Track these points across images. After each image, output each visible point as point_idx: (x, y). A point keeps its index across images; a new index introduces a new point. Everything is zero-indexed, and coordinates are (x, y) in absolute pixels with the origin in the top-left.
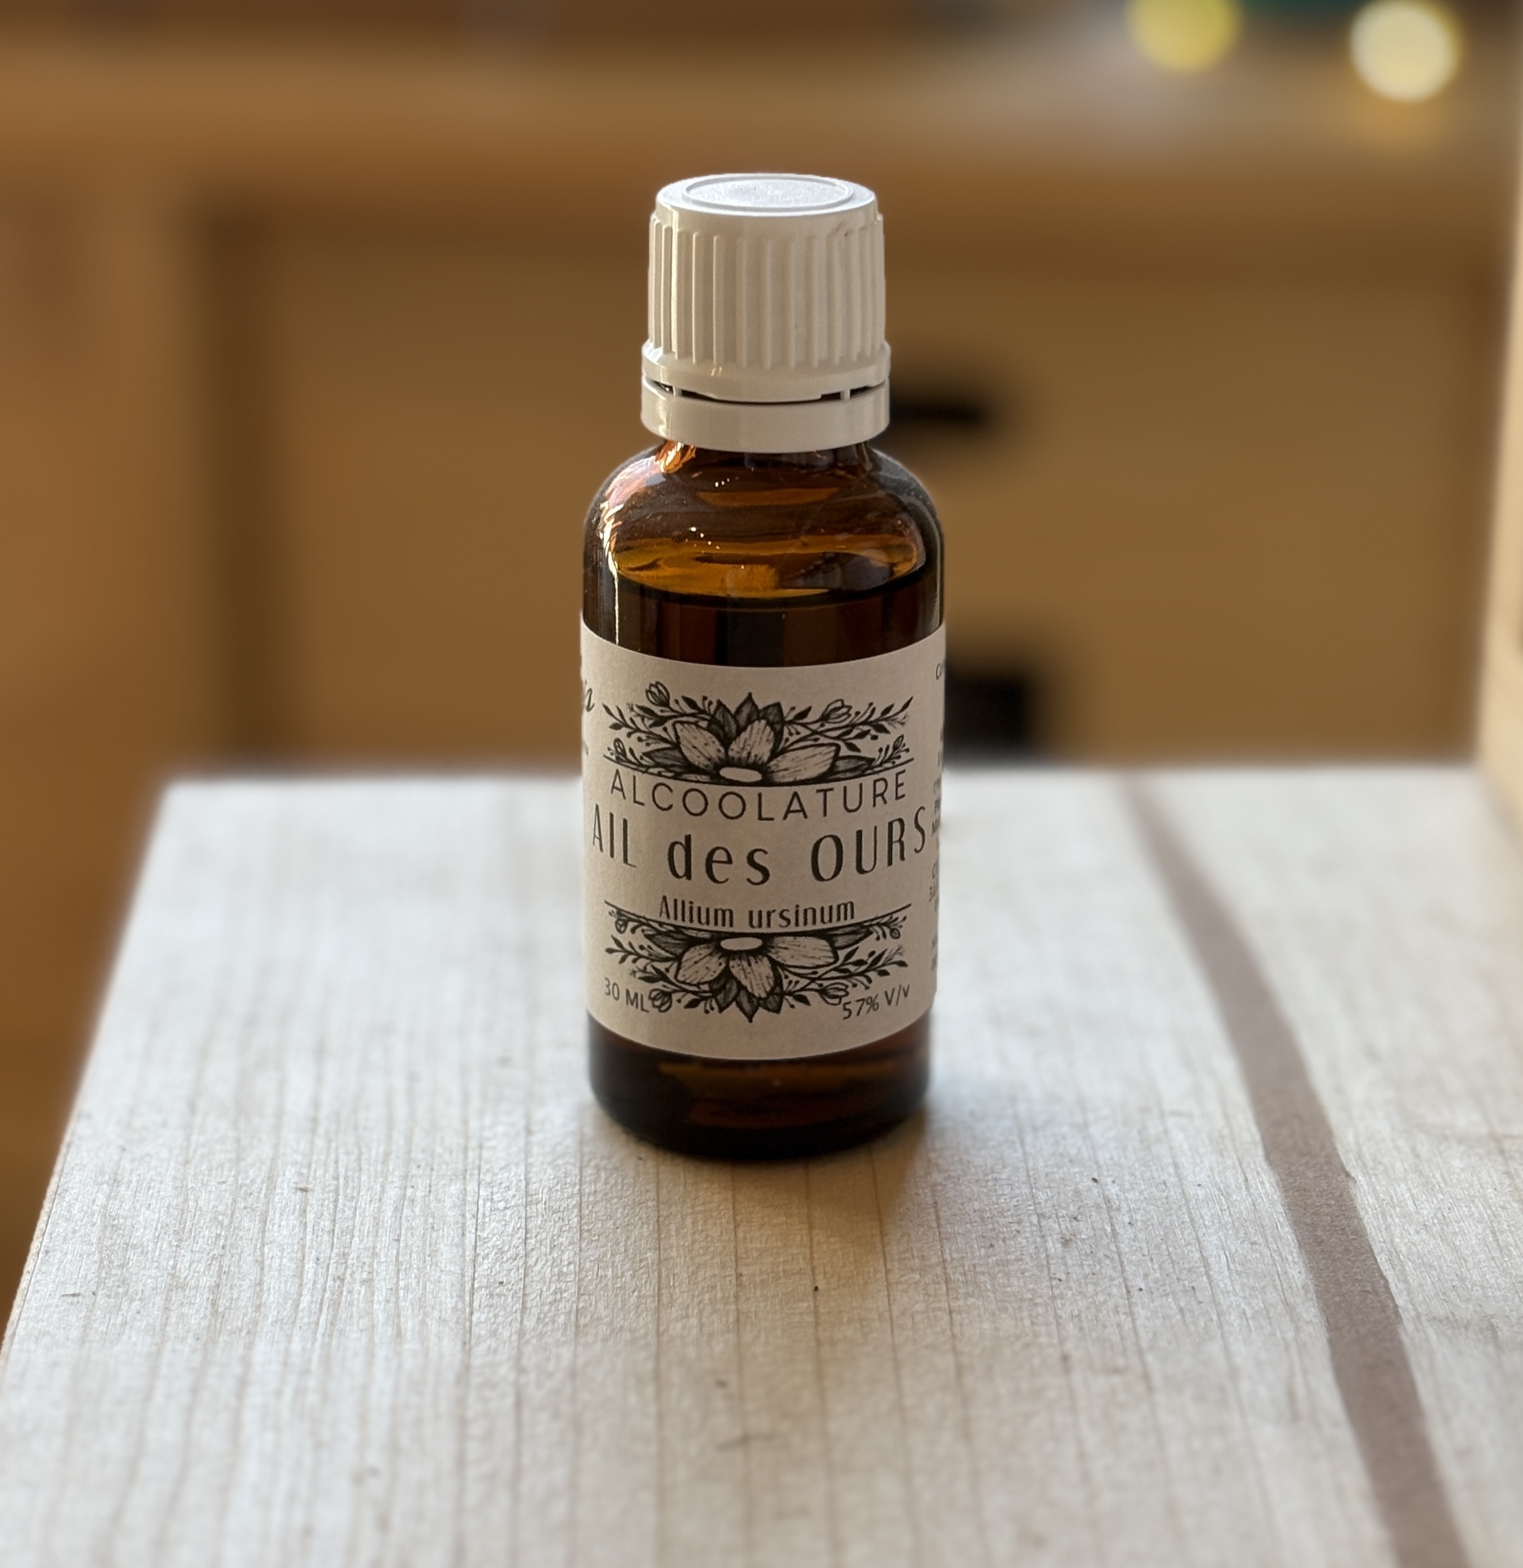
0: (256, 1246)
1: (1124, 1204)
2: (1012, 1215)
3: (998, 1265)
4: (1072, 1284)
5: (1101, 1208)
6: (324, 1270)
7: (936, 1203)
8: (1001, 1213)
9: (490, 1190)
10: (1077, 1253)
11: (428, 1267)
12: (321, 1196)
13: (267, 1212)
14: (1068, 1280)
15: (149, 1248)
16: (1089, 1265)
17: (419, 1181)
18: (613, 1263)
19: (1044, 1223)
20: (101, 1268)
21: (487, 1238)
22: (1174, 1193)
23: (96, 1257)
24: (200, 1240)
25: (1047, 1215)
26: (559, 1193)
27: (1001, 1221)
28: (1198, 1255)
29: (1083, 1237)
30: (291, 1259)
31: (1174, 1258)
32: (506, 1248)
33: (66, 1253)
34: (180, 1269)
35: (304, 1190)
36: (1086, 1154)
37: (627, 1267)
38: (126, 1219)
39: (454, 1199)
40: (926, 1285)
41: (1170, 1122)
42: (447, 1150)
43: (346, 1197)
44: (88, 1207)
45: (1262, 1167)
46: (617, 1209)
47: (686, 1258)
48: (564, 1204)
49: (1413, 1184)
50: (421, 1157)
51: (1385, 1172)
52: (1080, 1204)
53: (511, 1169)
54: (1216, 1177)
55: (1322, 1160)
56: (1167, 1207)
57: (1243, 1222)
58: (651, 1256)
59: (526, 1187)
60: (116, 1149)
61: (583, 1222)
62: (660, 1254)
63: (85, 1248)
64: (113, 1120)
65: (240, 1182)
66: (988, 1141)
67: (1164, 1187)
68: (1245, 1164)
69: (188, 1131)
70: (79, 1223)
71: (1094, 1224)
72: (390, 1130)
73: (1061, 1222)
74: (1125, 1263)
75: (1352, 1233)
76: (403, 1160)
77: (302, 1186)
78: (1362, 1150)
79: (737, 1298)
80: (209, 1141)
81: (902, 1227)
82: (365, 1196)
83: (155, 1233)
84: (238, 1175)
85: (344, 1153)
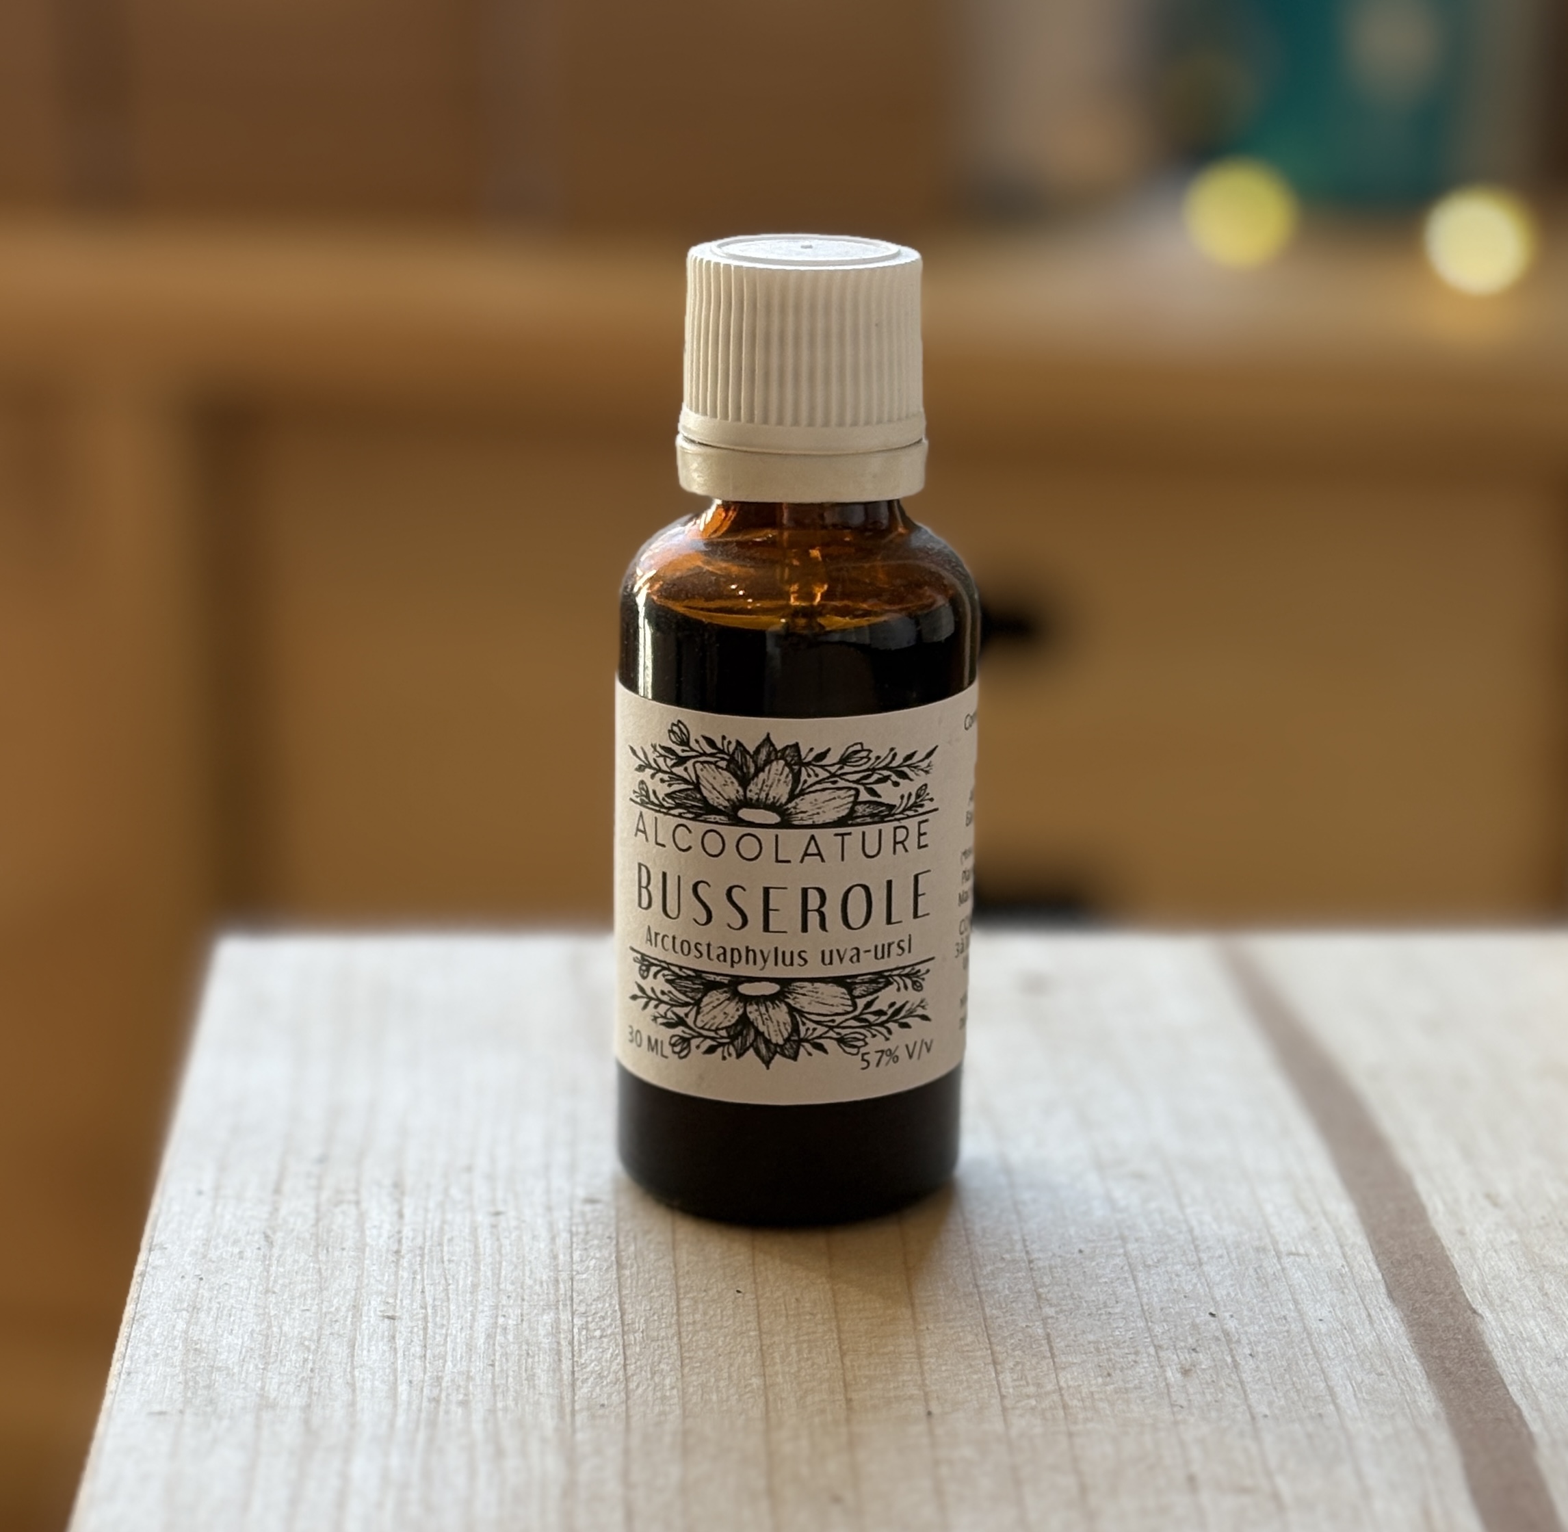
0: (345, 1371)
1: (1243, 1337)
2: (1128, 1346)
3: (1116, 1393)
4: (1194, 1410)
5: (1221, 1340)
6: (418, 1392)
7: (1048, 1335)
8: (1117, 1345)
9: (584, 1320)
10: (1198, 1382)
11: (526, 1390)
12: (410, 1324)
13: (355, 1338)
14: (1190, 1407)
15: (235, 1370)
16: (1211, 1394)
17: (510, 1310)
18: (718, 1387)
19: (1162, 1354)
20: (186, 1388)
21: (585, 1362)
22: (1296, 1328)
23: (181, 1377)
24: (288, 1364)
25: (1165, 1346)
26: (657, 1323)
27: (1118, 1351)
28: (1323, 1383)
29: (1203, 1367)
30: (383, 1381)
31: (1299, 1386)
32: (606, 1373)
33: (149, 1375)
34: (268, 1389)
35: (392, 1318)
36: (1201, 1291)
37: (732, 1391)
38: (208, 1343)
39: (547, 1327)
40: (1043, 1411)
41: (1287, 1261)
42: (538, 1282)
43: (435, 1324)
44: (168, 1332)
45: (1385, 1304)
46: (718, 1338)
47: (792, 1383)
48: (663, 1334)
49: (1542, 1320)
50: (510, 1288)
51: (1513, 1308)
52: (1198, 1336)
53: (604, 1301)
54: (1338, 1313)
55: (1448, 1298)
56: (1289, 1340)
57: (1368, 1354)
58: (756, 1382)
59: (622, 1317)
60: (193, 1278)
61: (684, 1349)
62: (765, 1381)
63: (168, 1370)
64: (188, 1252)
65: (324, 1310)
66: (1100, 1277)
67: (1284, 1321)
68: (1367, 1301)
69: (267, 1262)
70: (160, 1347)
71: (1214, 1356)
72: (477, 1262)
73: (1180, 1354)
74: (1249, 1391)
75: (1481, 1366)
76: (493, 1291)
77: (390, 1314)
78: (1487, 1289)
79: (848, 1421)
80: (289, 1272)
81: (1014, 1357)
82: (455, 1324)
83: (239, 1357)
84: (322, 1302)
85: (430, 1284)
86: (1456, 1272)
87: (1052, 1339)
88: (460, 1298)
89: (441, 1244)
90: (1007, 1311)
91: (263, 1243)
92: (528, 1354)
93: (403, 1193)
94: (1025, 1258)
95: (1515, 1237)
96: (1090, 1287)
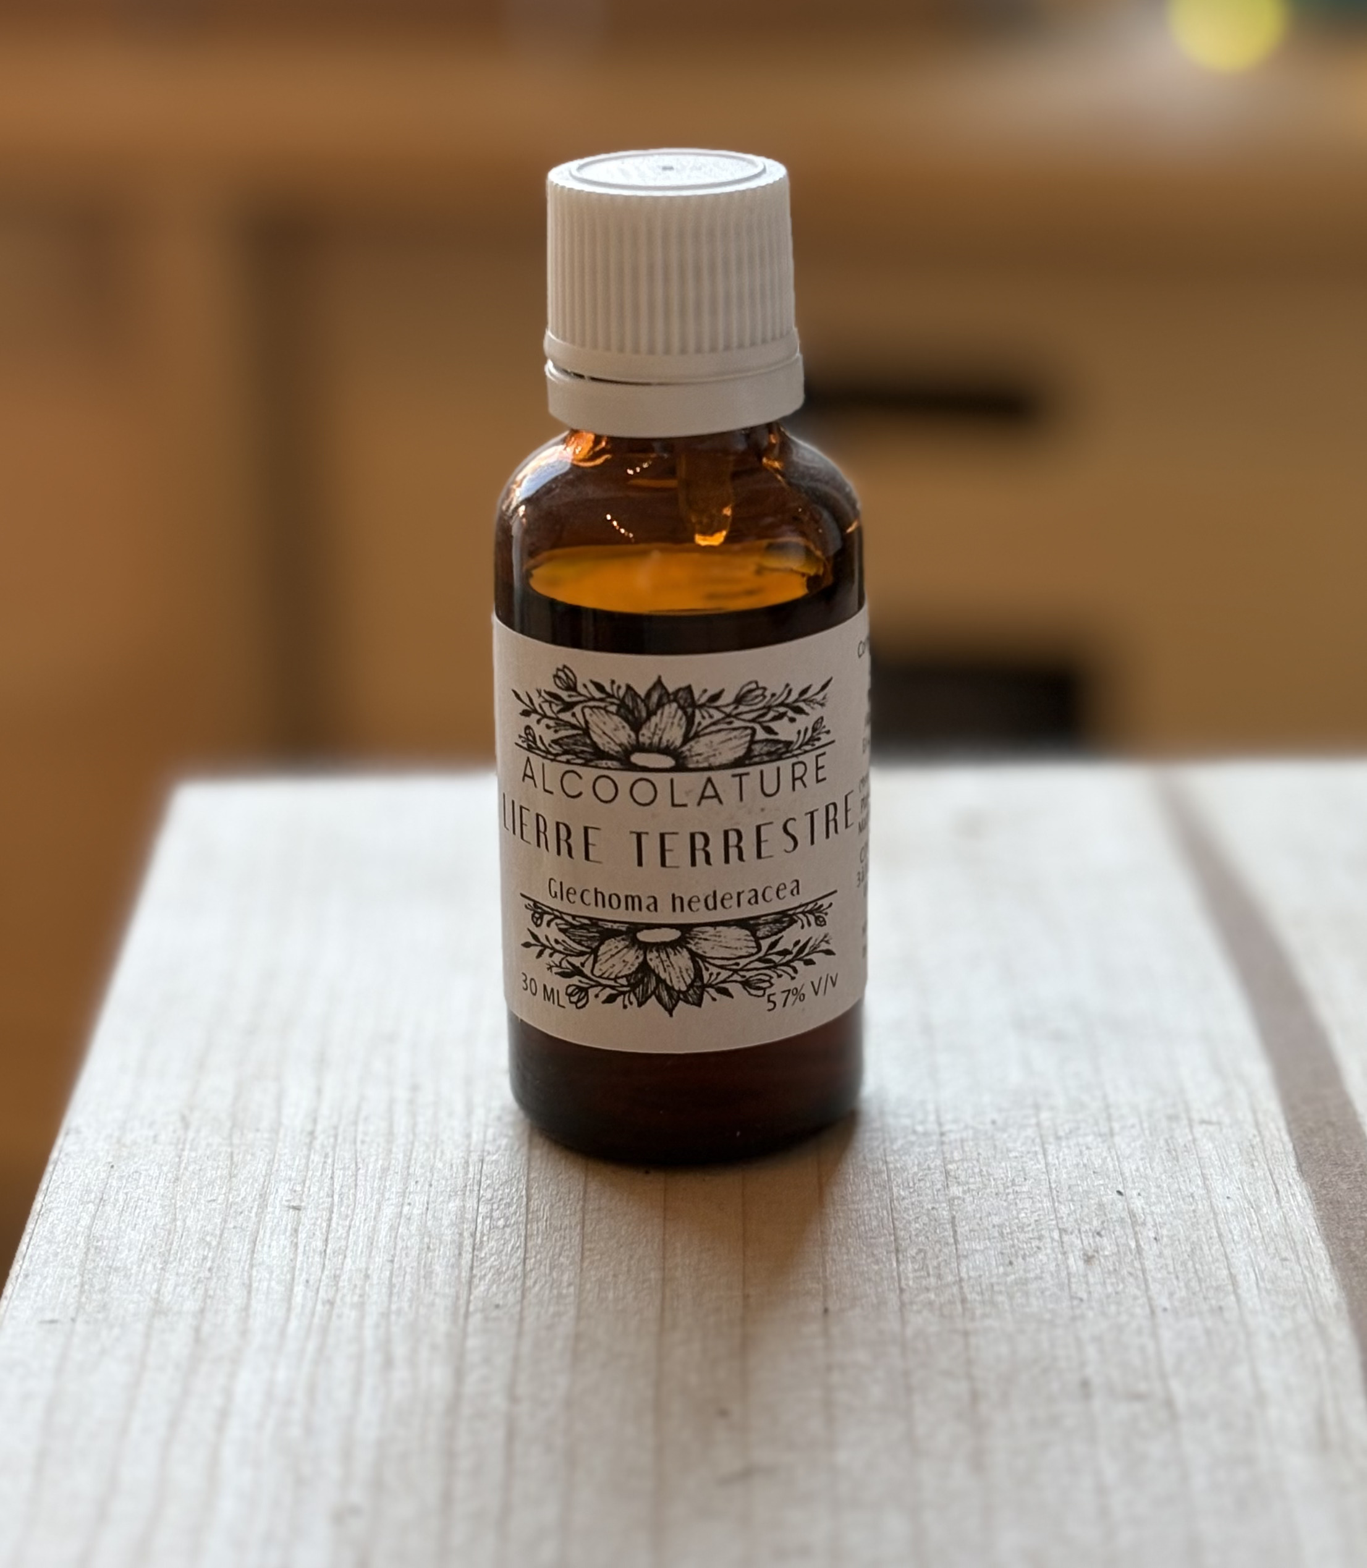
0: (243, 1270)
1: (1149, 1219)
2: (1033, 1230)
3: (1017, 1284)
4: (1094, 1304)
5: (1126, 1222)
6: (314, 1294)
7: (954, 1218)
8: (1022, 1228)
9: (489, 1207)
10: (1100, 1270)
11: (423, 1289)
12: (314, 1215)
13: (258, 1232)
14: (1089, 1300)
15: (133, 1271)
16: (1112, 1284)
17: (416, 1199)
18: (616, 1283)
19: (1066, 1238)
20: (82, 1292)
21: (485, 1256)
22: (1202, 1207)
23: (78, 1280)
24: (186, 1262)
25: (1070, 1230)
26: (562, 1210)
27: (1022, 1236)
28: (1225, 1272)
29: (1106, 1253)
30: (280, 1282)
31: (1201, 1275)
32: (504, 1268)
33: (46, 1277)
34: (164, 1294)
35: (297, 1208)
36: (1111, 1166)
37: (630, 1287)
38: (110, 1240)
39: (451, 1215)
40: (942, 1306)
41: (1199, 1131)
42: (447, 1166)
43: (340, 1214)
45: (1294, 1179)
46: (621, 1226)
48: (566, 1222)
50: (419, 1174)
52: (1104, 1218)
53: (512, 1185)
54: (1247, 1190)
56: (1195, 1220)
57: (1274, 1235)
58: (655, 1276)
59: (527, 1204)
60: (104, 1166)
61: (585, 1241)
62: (664, 1275)
63: (65, 1271)
64: (102, 1138)
65: (231, 1200)
66: (1011, 1151)
67: (1191, 1200)
68: (1276, 1175)
69: (180, 1147)
70: (61, 1245)
71: (1119, 1240)
72: (389, 1144)
73: (1084, 1238)
74: (1150, 1280)
76: (402, 1175)
77: (295, 1204)
79: (744, 1320)
80: (200, 1157)
81: (920, 1243)
82: (360, 1216)
83: (139, 1255)
84: (229, 1193)
85: (341, 1169)
87: (957, 1222)
88: (368, 1185)
90: (914, 1192)
91: (178, 1125)
92: (429, 1248)
94: (937, 1130)
96: (999, 1163)
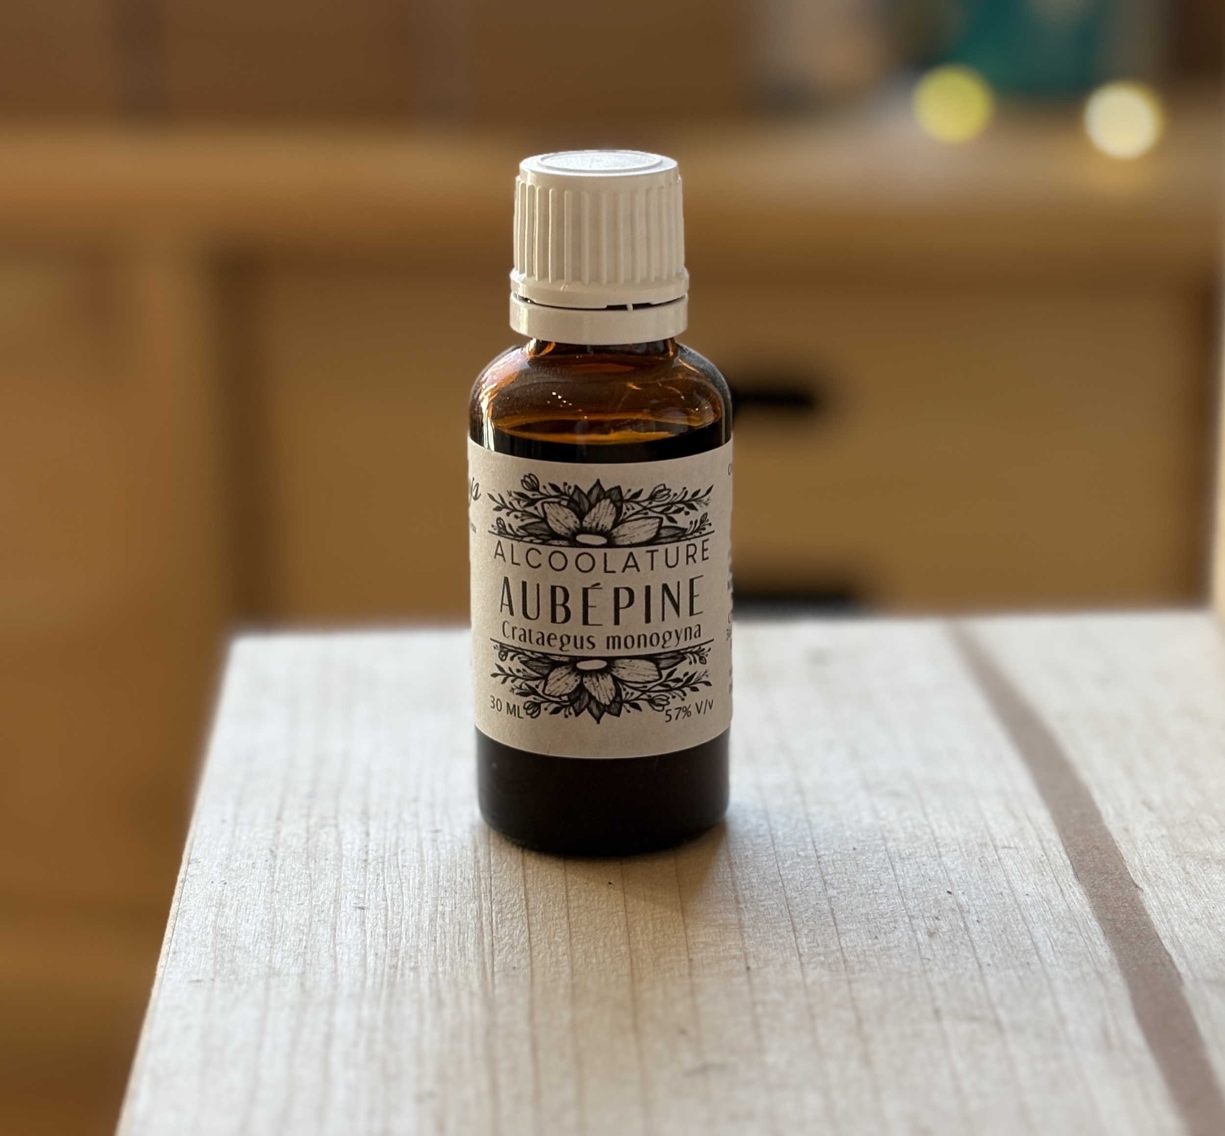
0: (329, 947)
1: (972, 908)
2: (890, 917)
3: (882, 951)
4: (938, 962)
5: (955, 911)
6: (382, 962)
7: (832, 910)
8: (882, 916)
9: (500, 906)
10: (940, 942)
11: (459, 958)
12: (375, 912)
13: (336, 923)
14: (935, 960)
15: (251, 949)
16: (950, 950)
17: (447, 901)
18: (596, 953)
19: (914, 921)
20: (216, 963)
21: (501, 937)
22: (1009, 901)
23: (212, 955)
24: (288, 943)
25: (916, 917)
26: (552, 908)
27: (883, 921)
28: (1029, 941)
29: (944, 930)
30: (357, 955)
31: (1012, 943)
32: (516, 945)
33: (189, 953)
34: (275, 962)
35: (362, 908)
36: (941, 875)
37: (607, 955)
38: (231, 929)
39: (473, 912)
40: (830, 965)
41: (1002, 853)
42: (466, 880)
43: (393, 912)
44: (202, 922)
45: (1073, 882)
46: (596, 917)
47: (649, 948)
48: (556, 915)
49: (1185, 892)
50: (446, 884)
51: (1164, 884)
52: (940, 909)
53: (514, 893)
54: (1040, 890)
55: (1117, 877)
56: (1005, 909)
57: (1061, 918)
58: (624, 948)
59: (526, 904)
60: (219, 883)
61: (571, 926)
62: (630, 947)
63: (202, 949)
64: (215, 865)
65: (314, 904)
66: (868, 867)
67: (1001, 896)
68: (1060, 880)
69: (272, 870)
70: (197, 933)
71: (951, 922)
72: (422, 867)
73: (926, 921)
74: (976, 947)
75: (1143, 925)
76: (434, 886)
77: (361, 905)
78: (1146, 870)
79: (690, 975)
80: (288, 876)
81: (808, 926)
82: (407, 912)
83: (253, 939)
84: (312, 898)
85: (389, 883)
86: (1123, 858)
87: (835, 912)
88: (411, 892)
89: (396, 854)
90: (802, 893)
91: (269, 856)
92: (460, 932)
93: (368, 818)
94: (815, 855)
95: (1164, 832)
96: (861, 875)
